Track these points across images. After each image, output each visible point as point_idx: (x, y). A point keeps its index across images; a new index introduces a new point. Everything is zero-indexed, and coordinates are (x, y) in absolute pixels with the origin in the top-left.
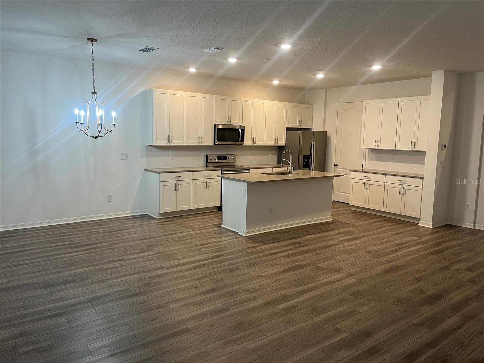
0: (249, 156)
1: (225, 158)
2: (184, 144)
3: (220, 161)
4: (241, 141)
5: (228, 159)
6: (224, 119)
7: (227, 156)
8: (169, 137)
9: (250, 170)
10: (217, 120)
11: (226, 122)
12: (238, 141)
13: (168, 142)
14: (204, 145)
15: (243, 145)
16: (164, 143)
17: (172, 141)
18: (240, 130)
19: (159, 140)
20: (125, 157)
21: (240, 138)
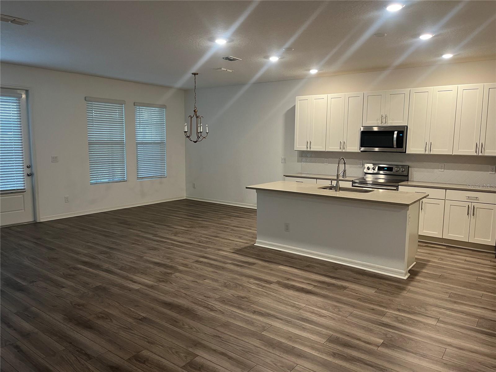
1: (390, 169)
2: (324, 150)
3: (382, 172)
4: (398, 147)
5: (394, 170)
6: (377, 120)
7: (394, 167)
8: (307, 143)
9: (399, 186)
10: (367, 121)
11: (379, 123)
12: (393, 147)
13: (307, 148)
14: (347, 151)
15: (406, 153)
16: (304, 148)
17: (311, 147)
18: (396, 132)
19: (300, 146)
20: (284, 161)
21: (395, 143)
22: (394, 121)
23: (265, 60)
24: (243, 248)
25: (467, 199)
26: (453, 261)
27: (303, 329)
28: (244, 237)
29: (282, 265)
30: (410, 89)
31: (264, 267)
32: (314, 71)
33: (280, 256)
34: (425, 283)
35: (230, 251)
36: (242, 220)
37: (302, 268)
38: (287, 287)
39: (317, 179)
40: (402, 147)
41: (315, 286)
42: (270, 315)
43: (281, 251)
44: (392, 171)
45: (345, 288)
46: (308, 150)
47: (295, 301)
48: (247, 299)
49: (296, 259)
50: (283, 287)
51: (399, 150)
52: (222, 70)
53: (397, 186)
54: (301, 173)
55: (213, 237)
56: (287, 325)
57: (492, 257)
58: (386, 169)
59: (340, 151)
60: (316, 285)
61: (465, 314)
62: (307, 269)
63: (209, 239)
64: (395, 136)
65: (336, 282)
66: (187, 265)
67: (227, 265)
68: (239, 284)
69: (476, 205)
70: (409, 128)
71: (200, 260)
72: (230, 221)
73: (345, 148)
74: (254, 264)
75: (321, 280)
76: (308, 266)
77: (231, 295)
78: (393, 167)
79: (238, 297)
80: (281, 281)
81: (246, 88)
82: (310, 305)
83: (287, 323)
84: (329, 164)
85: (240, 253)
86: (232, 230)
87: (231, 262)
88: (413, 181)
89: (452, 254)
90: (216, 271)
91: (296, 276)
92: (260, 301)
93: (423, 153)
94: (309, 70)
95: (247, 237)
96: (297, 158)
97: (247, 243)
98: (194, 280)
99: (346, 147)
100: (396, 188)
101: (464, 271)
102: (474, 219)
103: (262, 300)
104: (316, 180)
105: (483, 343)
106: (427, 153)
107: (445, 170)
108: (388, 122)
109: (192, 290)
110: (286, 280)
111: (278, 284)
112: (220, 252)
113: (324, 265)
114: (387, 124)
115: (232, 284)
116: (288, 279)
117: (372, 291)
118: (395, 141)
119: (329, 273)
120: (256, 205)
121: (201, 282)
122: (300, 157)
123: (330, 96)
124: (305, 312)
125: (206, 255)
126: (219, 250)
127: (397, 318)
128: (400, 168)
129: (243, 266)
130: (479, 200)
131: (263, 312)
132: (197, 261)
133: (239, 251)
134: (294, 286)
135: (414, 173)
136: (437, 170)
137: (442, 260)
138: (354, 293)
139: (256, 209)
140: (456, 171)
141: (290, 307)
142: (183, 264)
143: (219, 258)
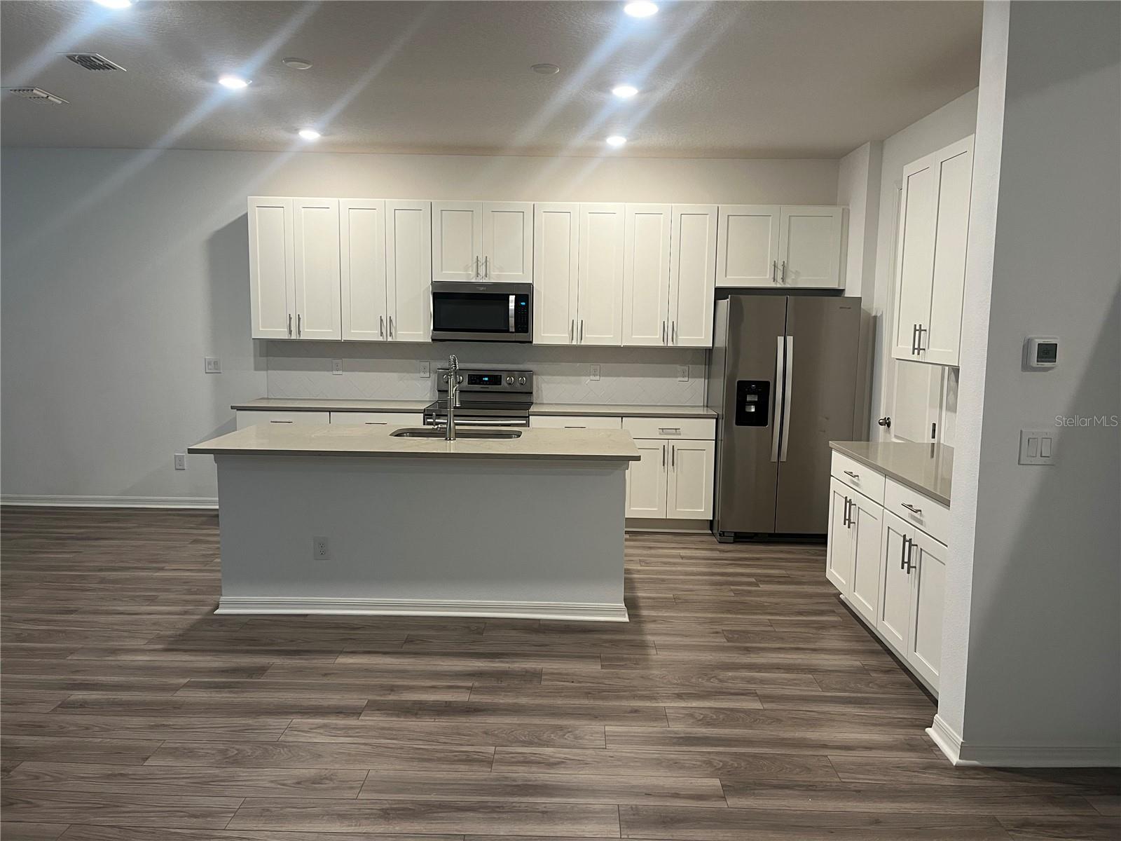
0: (592, 378)
1: (495, 379)
2: (336, 337)
3: (477, 387)
4: (517, 331)
5: (503, 382)
6: (466, 268)
7: (504, 375)
8: (290, 318)
9: (530, 417)
10: (442, 270)
11: (472, 276)
12: (508, 331)
13: (290, 332)
14: (399, 340)
15: (534, 343)
16: (280, 333)
17: (301, 329)
18: (512, 298)
19: (268, 326)
20: (215, 368)
21: (512, 321)
22: (504, 272)
23: (207, 85)
24: (189, 630)
25: (660, 434)
26: (665, 563)
27: (545, 816)
28: (163, 595)
29: (342, 653)
30: (533, 203)
31: (299, 671)
32: (309, 135)
33: (318, 631)
34: (665, 620)
35: (152, 647)
36: (112, 546)
37: (400, 650)
38: (408, 712)
39: (330, 411)
40: (526, 331)
41: (470, 689)
42: (434, 806)
43: (307, 615)
44: (500, 384)
45: (536, 675)
46: (294, 337)
47: (461, 745)
48: (331, 780)
49: (363, 628)
50: (398, 716)
51: (521, 336)
52: (35, 94)
53: (526, 417)
54: (268, 399)
55: (57, 614)
56: (499, 818)
57: (712, 543)
58: (486, 379)
59: (381, 339)
60: (471, 684)
61: (782, 671)
62: (412, 647)
63: (48, 622)
64: (512, 306)
65: (507, 665)
66: (40, 727)
67: (178, 693)
68: (268, 743)
69: (678, 445)
70: (536, 289)
71: (72, 698)
72: (74, 554)
73: (393, 334)
74: (262, 670)
75: (470, 669)
76: (409, 641)
77: (273, 785)
78: (501, 376)
79: (299, 783)
80: (378, 698)
81: (146, 157)
82: (505, 744)
83: (495, 815)
84: (344, 373)
85: (192, 647)
86: (103, 581)
87: (185, 681)
88: (543, 404)
89: (650, 548)
90: (160, 721)
91: (402, 673)
92: (372, 773)
93: (567, 342)
94: (297, 130)
95: (172, 596)
96: (252, 359)
97: (186, 613)
98: (108, 769)
99: (396, 331)
100: (525, 422)
101: (698, 580)
102: (674, 471)
103: (377, 771)
104: (328, 413)
105: (865, 724)
106: (574, 343)
107: (601, 378)
108: (492, 273)
109: (132, 807)
110: (390, 694)
111: (378, 710)
112: (119, 658)
113: (444, 628)
114: (489, 279)
115: (247, 749)
116: (392, 689)
117: (593, 668)
118: (512, 317)
119: (472, 647)
120: (217, 499)
121: (140, 770)
122: (261, 356)
123: (346, 202)
124: (510, 768)
125: (79, 678)
126: (114, 651)
127: (692, 715)
128: (516, 376)
129: (238, 682)
130: (680, 434)
131: (409, 806)
132: (66, 706)
133: (182, 641)
134: (420, 703)
135: (543, 386)
136: (588, 378)
137: (647, 563)
138: (564, 681)
139: (217, 507)
140: (622, 378)
141: (462, 767)
142: (20, 726)
143: (132, 679)
